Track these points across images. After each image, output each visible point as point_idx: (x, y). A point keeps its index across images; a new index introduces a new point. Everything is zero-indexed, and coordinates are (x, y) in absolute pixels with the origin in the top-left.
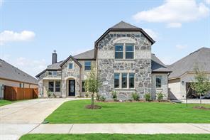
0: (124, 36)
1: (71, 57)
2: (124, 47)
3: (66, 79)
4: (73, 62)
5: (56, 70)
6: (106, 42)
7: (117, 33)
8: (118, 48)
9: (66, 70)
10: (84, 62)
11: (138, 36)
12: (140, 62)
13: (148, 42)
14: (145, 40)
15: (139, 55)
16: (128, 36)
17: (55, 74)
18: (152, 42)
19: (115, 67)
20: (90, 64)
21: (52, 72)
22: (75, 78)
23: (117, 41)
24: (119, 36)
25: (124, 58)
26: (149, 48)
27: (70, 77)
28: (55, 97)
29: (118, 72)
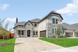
0: (55, 16)
1: (29, 21)
2: (55, 20)
3: (27, 30)
4: (30, 23)
5: (23, 26)
6: (50, 17)
7: (53, 14)
8: (54, 20)
9: (27, 26)
10: (34, 23)
11: (59, 17)
12: (59, 25)
13: (61, 19)
14: (61, 18)
15: (59, 23)
16: (57, 16)
17: (22, 27)
18: (63, 19)
19: (53, 26)
20: (36, 24)
21: (21, 27)
22: (31, 30)
23: (53, 17)
24: (54, 15)
25: (55, 23)
26: (62, 21)
27: (29, 29)
28: (23, 37)
29: (54, 28)
